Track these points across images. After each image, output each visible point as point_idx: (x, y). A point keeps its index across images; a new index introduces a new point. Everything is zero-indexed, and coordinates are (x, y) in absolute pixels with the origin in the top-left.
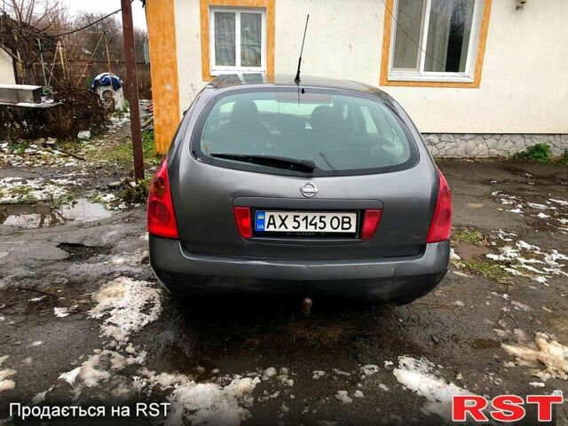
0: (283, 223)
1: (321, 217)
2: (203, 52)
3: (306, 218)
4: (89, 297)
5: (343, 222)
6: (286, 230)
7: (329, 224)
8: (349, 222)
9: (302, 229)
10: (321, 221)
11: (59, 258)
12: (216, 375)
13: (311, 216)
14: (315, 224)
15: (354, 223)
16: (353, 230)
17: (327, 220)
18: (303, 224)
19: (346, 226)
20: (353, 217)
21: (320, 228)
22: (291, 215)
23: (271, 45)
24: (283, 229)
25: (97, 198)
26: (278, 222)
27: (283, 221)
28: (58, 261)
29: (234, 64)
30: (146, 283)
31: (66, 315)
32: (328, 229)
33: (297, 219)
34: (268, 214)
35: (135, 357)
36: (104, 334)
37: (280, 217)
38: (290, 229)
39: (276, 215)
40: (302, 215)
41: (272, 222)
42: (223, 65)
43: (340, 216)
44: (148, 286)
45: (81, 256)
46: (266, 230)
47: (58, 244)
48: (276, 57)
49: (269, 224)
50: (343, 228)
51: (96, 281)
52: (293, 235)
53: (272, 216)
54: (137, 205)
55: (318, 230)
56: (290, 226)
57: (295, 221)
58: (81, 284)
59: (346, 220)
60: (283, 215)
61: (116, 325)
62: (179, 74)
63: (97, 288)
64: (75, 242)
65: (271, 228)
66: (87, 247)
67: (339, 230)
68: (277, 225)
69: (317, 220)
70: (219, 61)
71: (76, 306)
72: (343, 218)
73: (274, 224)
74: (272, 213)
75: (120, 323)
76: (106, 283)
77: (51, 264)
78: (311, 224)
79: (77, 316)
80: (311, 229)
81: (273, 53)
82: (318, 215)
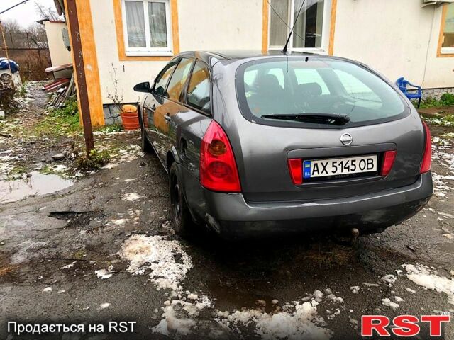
0: (324, 169)
1: (352, 161)
2: (118, 36)
3: (342, 163)
4: (117, 257)
5: (368, 164)
6: (327, 175)
7: (359, 165)
8: (372, 163)
9: (339, 172)
10: (352, 164)
11: (61, 227)
12: (277, 304)
13: (345, 161)
14: (348, 168)
15: (375, 163)
16: (375, 169)
17: (357, 163)
18: (339, 168)
19: (370, 166)
20: (375, 158)
21: (352, 170)
22: (330, 162)
23: (175, 29)
24: (324, 174)
25: (49, 170)
26: (321, 168)
27: (324, 167)
28: (62, 229)
29: (144, 46)
30: (159, 237)
31: (110, 275)
32: (358, 171)
33: (335, 164)
34: (313, 163)
35: (201, 302)
36: (160, 287)
37: (322, 164)
38: (330, 174)
39: (319, 162)
40: (339, 161)
41: (316, 169)
42: (135, 46)
43: (365, 158)
44: (163, 239)
45: (78, 222)
46: (312, 176)
47: (49, 214)
48: (180, 39)
49: (314, 171)
50: (368, 169)
51: (113, 242)
52: (333, 178)
53: (316, 164)
54: (93, 172)
55: (351, 172)
56: (330, 171)
57: (333, 166)
58: (99, 246)
59: (370, 161)
60: (324, 162)
61: (163, 277)
62: (98, 55)
63: (118, 248)
64: (63, 210)
65: (316, 175)
66: (78, 213)
67: (365, 170)
68: (320, 171)
69: (350, 164)
70: (132, 44)
71: (112, 266)
72: (368, 160)
73: (318, 171)
74: (316, 162)
75: (165, 275)
76: (123, 242)
77: (57, 233)
78: (345, 168)
79: (120, 275)
80: (345, 172)
81: (178, 36)
82: (350, 159)
